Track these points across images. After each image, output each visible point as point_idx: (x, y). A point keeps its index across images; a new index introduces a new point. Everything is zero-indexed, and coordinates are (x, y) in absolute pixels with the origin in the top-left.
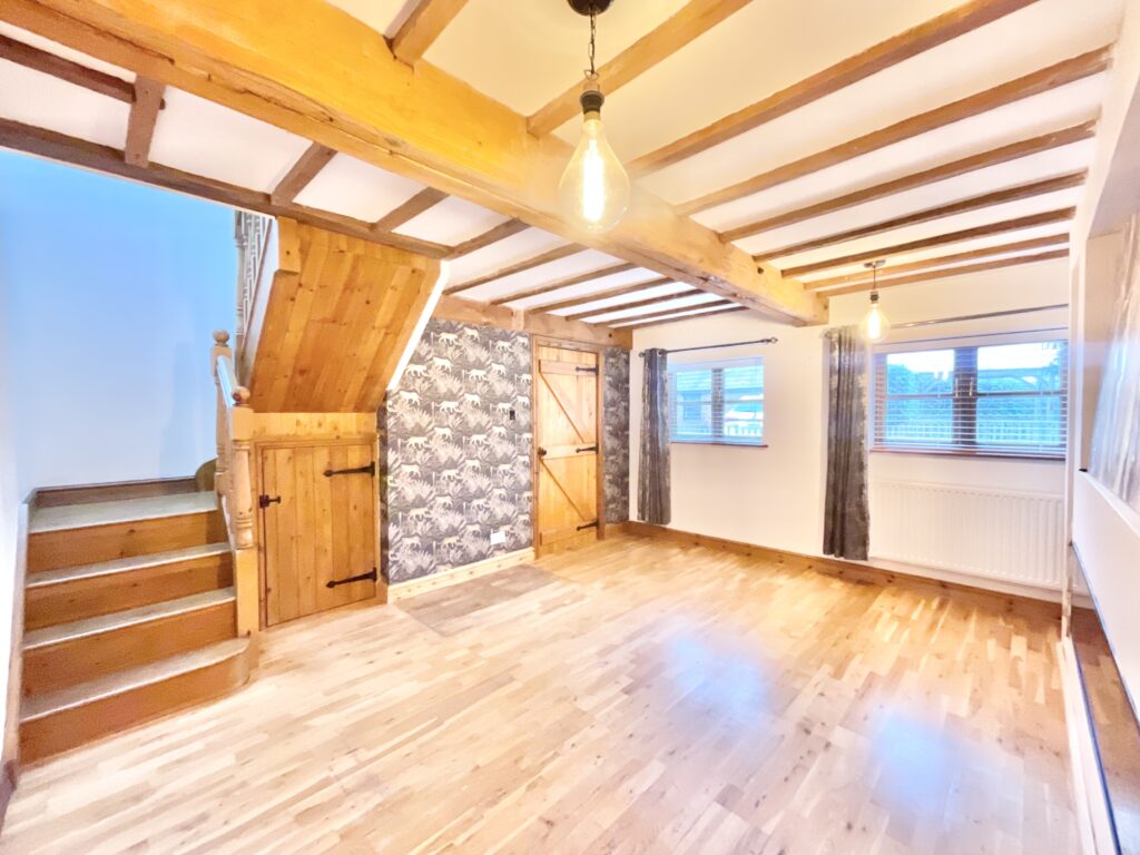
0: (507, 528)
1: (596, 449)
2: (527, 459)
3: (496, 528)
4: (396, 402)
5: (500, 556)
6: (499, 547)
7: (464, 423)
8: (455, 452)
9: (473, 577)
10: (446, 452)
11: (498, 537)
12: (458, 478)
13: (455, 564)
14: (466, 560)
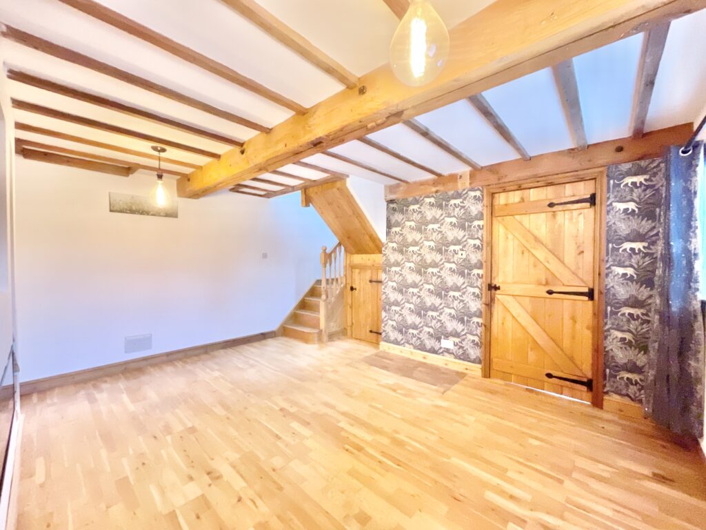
0: (457, 340)
1: (590, 295)
2: (477, 291)
3: (447, 336)
4: (386, 248)
5: (448, 357)
6: (447, 351)
7: (423, 260)
8: (417, 278)
9: (424, 361)
10: (412, 278)
11: (448, 343)
12: (418, 294)
13: (416, 347)
14: (422, 348)
